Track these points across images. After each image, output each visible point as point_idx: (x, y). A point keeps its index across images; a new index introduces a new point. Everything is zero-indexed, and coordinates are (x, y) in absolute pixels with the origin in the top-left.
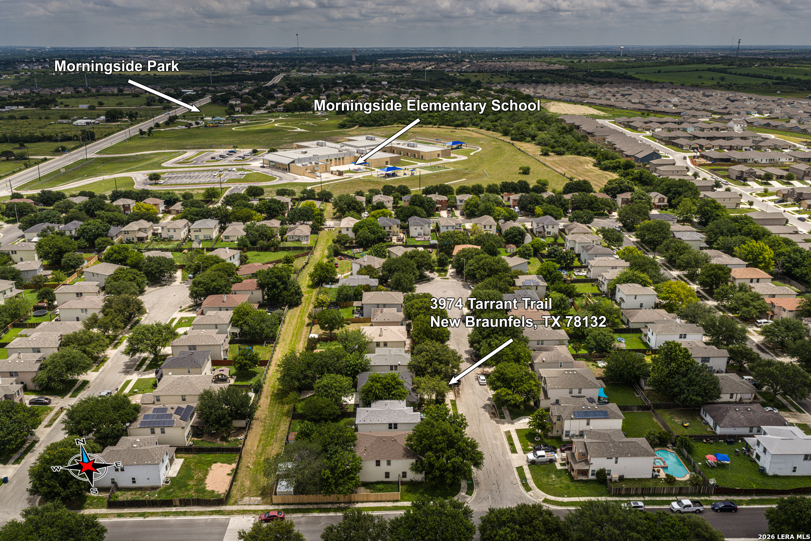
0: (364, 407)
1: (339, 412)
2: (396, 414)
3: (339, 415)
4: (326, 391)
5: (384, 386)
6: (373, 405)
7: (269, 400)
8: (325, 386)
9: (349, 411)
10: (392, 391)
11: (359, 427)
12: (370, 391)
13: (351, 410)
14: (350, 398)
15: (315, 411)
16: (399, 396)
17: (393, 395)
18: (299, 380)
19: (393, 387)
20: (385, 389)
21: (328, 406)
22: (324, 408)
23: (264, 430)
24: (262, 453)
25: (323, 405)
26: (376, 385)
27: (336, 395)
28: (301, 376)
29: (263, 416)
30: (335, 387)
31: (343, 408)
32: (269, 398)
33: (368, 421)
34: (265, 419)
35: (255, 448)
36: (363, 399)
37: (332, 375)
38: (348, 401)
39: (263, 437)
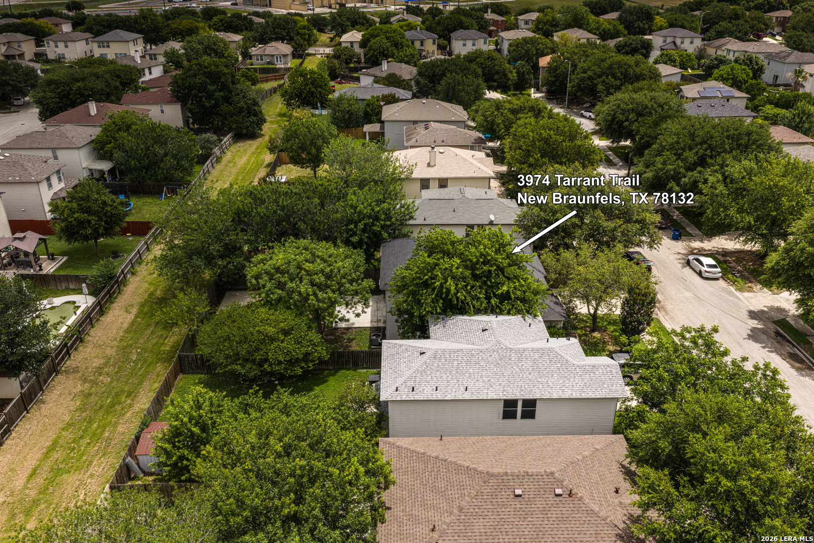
0: (404, 336)
1: (323, 352)
2: (527, 365)
3: (321, 362)
4: (281, 286)
5: (473, 267)
6: (434, 329)
7: (131, 317)
8: (278, 270)
9: (354, 347)
10: (498, 285)
11: (392, 412)
12: (426, 284)
13: (360, 345)
14: (359, 308)
15: (243, 350)
16: (523, 300)
17: (506, 297)
18: (210, 260)
19: (501, 270)
20: (475, 277)
21: (286, 333)
22: (272, 340)
23: (81, 409)
24: (36, 503)
25: (271, 330)
26: (445, 263)
27: (312, 300)
28: (215, 248)
29: (97, 363)
30: (308, 273)
31: (338, 339)
32: (134, 311)
33: (426, 393)
34: (99, 371)
35: (20, 481)
36: (400, 312)
37: (303, 242)
38: (350, 316)
39: (68, 435)
